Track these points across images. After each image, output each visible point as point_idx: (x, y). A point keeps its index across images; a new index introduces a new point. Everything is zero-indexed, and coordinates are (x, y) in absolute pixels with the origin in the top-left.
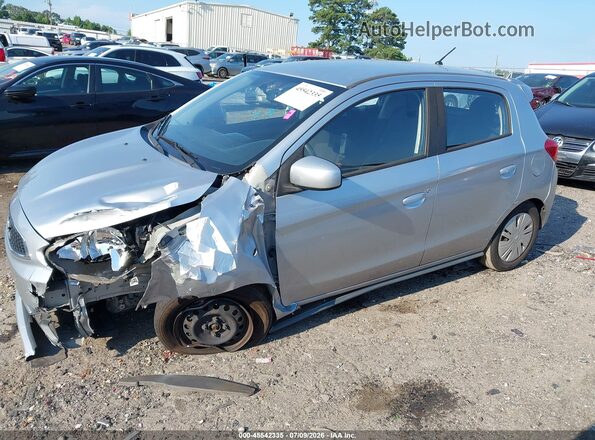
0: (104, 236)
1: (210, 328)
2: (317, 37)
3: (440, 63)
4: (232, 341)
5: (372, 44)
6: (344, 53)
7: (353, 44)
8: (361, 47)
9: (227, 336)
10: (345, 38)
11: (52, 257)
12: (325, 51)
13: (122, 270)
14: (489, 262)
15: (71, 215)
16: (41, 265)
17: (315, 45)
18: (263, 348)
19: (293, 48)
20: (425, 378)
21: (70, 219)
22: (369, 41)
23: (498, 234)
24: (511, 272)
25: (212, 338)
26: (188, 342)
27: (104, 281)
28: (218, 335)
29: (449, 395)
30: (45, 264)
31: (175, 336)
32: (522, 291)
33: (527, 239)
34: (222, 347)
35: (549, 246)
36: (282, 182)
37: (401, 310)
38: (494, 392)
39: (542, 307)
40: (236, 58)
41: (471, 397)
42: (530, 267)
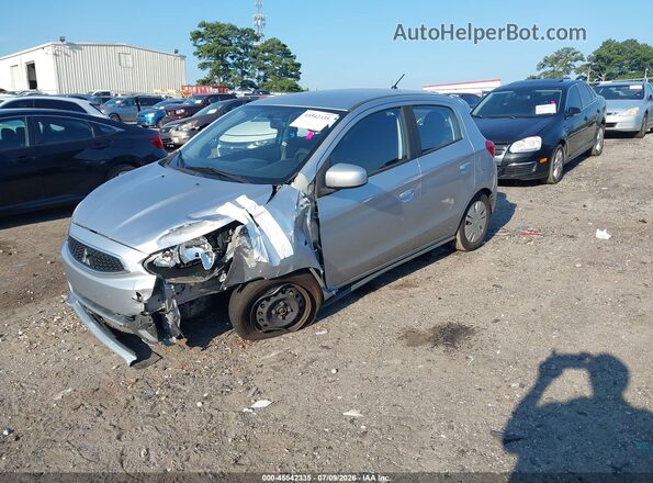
0: (195, 243)
1: (278, 313)
2: (206, 74)
3: (395, 87)
4: (295, 322)
5: (265, 78)
6: (237, 88)
7: (245, 78)
8: (255, 81)
9: (291, 317)
10: (236, 73)
11: (151, 267)
12: (219, 87)
13: (213, 268)
14: (459, 245)
15: (167, 232)
16: (142, 274)
17: (204, 83)
18: (318, 325)
19: (183, 87)
20: (446, 322)
21: (166, 235)
22: (262, 74)
23: (463, 221)
24: (477, 251)
25: (280, 322)
26: (260, 328)
27: (201, 280)
28: (284, 318)
29: (467, 328)
30: (145, 272)
31: (252, 326)
32: (489, 262)
33: (483, 223)
34: (287, 328)
35: (497, 230)
36: (320, 187)
37: (407, 285)
38: (496, 321)
39: (507, 269)
40: (126, 102)
41: (481, 325)
42: (489, 245)
